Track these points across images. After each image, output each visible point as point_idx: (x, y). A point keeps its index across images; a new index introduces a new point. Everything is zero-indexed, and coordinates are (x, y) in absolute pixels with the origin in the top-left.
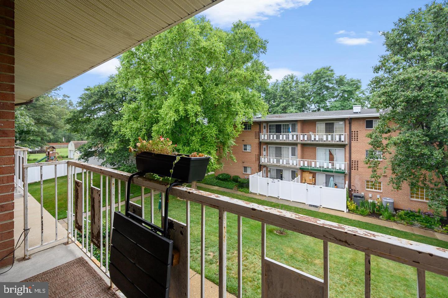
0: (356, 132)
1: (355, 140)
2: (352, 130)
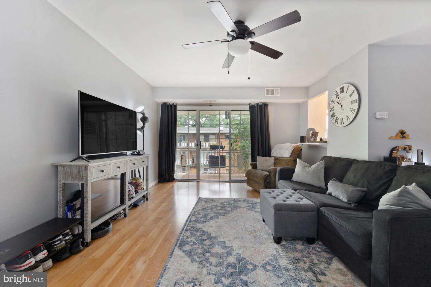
0: (221, 142)
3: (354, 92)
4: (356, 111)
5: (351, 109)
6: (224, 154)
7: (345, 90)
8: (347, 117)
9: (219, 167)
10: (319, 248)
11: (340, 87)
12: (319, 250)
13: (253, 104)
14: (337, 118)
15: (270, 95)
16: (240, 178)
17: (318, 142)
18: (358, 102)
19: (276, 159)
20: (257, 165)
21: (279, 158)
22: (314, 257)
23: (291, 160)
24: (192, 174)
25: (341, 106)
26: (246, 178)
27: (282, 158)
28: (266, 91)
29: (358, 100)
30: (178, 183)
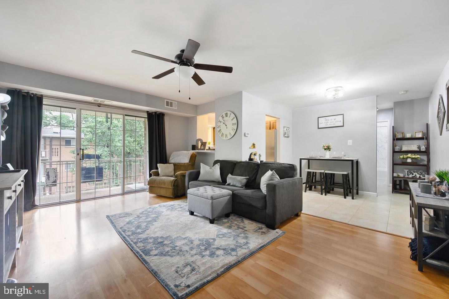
0: (56, 149)
1: (55, 156)
2: (53, 148)
3: (234, 118)
4: (235, 130)
5: (233, 129)
6: (101, 165)
7: (228, 115)
8: (230, 133)
9: (94, 181)
10: (234, 217)
11: (225, 113)
12: (235, 218)
13: (150, 111)
14: (222, 133)
15: (169, 107)
16: (135, 189)
17: (207, 150)
18: (237, 124)
19: (175, 165)
20: (158, 172)
21: (177, 164)
22: (235, 222)
23: (190, 165)
24: (54, 195)
25: (226, 125)
26: (149, 186)
27: (180, 164)
28: (165, 102)
29: (236, 123)
30: (40, 211)
